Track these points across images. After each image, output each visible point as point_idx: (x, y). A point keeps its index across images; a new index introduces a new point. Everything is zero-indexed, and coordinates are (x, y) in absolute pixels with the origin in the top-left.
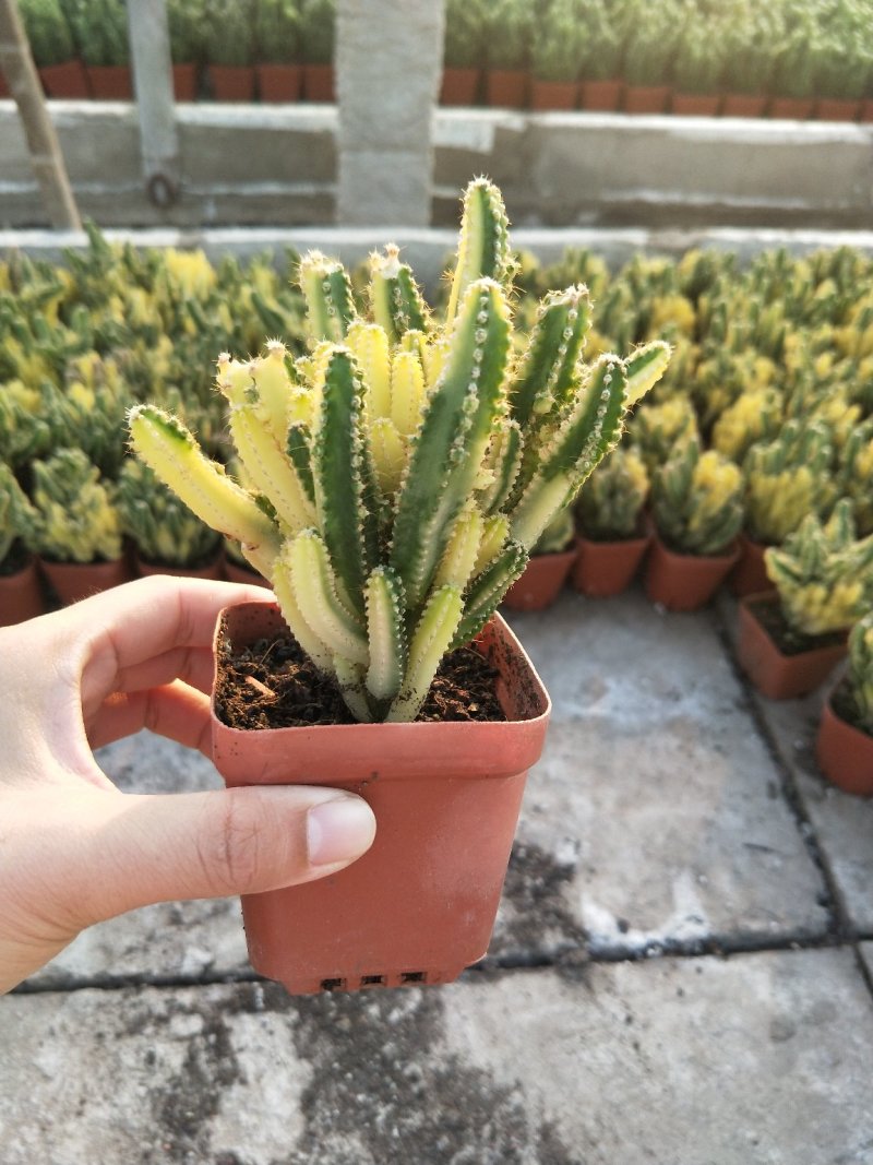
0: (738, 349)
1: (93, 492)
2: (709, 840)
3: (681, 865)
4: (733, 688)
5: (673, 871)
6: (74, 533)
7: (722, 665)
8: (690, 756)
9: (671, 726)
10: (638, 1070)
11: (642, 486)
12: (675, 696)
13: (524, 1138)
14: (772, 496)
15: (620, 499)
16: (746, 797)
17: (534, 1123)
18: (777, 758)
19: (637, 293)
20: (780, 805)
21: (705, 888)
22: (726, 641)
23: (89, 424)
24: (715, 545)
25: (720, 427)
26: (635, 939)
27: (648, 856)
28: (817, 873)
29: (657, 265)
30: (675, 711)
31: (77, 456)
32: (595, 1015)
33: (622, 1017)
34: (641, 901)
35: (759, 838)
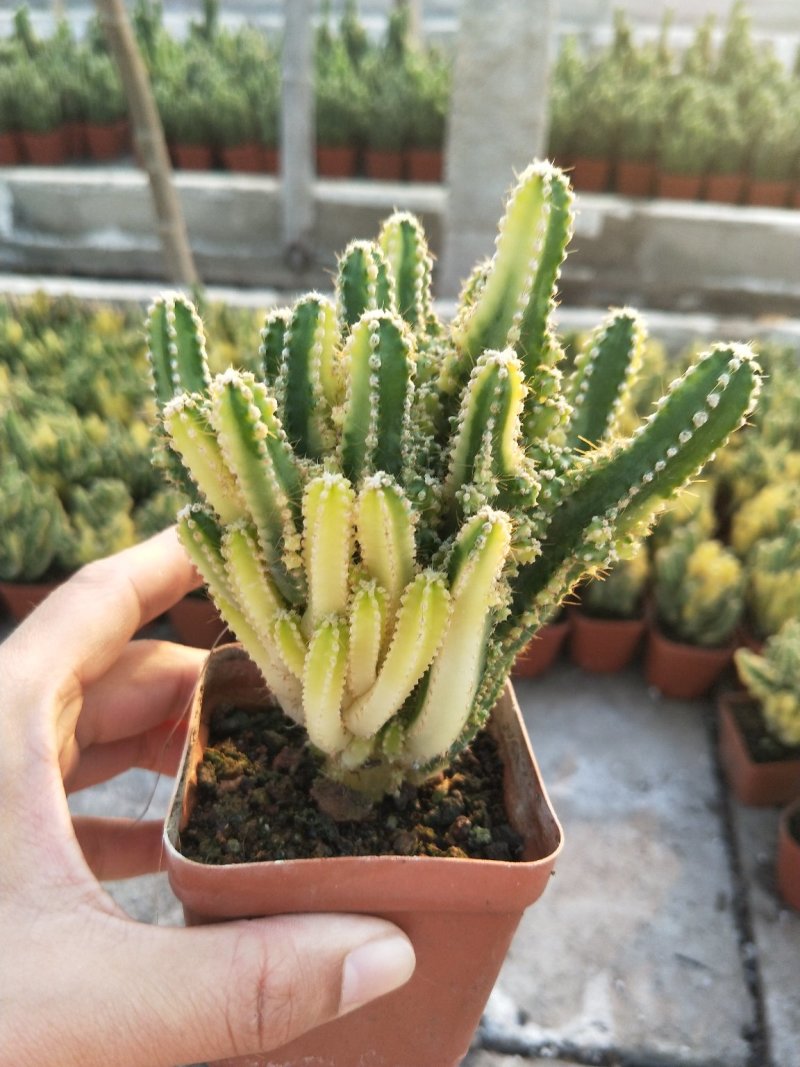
5: (591, 969)
7: (703, 761)
8: (643, 851)
9: (633, 817)
12: (644, 787)
14: (772, 593)
15: (612, 580)
16: (692, 904)
18: (736, 868)
20: (727, 922)
21: (621, 994)
22: (715, 736)
24: (710, 637)
25: (741, 518)
26: (532, 1035)
28: (749, 1003)
30: (641, 802)
34: (549, 995)
35: (694, 951)
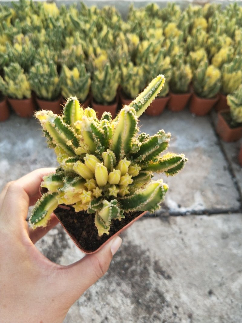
0: (221, 34)
1: (22, 76)
2: (205, 183)
3: (197, 189)
4: (214, 139)
5: (194, 191)
6: (17, 89)
7: (211, 132)
8: (201, 158)
9: (196, 149)
10: (182, 246)
11: (190, 76)
12: (197, 141)
13: (150, 264)
14: (229, 80)
15: (183, 80)
16: (217, 170)
17: (152, 260)
18: (226, 159)
19: (190, 17)
20: (227, 173)
21: (204, 196)
22: (213, 125)
23: (20, 56)
24: (211, 95)
25: (214, 59)
26: (183, 210)
27: (187, 186)
28: (237, 192)
29: (196, 8)
30: (197, 145)
31: (17, 65)
32: (171, 231)
33: (178, 231)
34: (185, 199)
35: (221, 182)
